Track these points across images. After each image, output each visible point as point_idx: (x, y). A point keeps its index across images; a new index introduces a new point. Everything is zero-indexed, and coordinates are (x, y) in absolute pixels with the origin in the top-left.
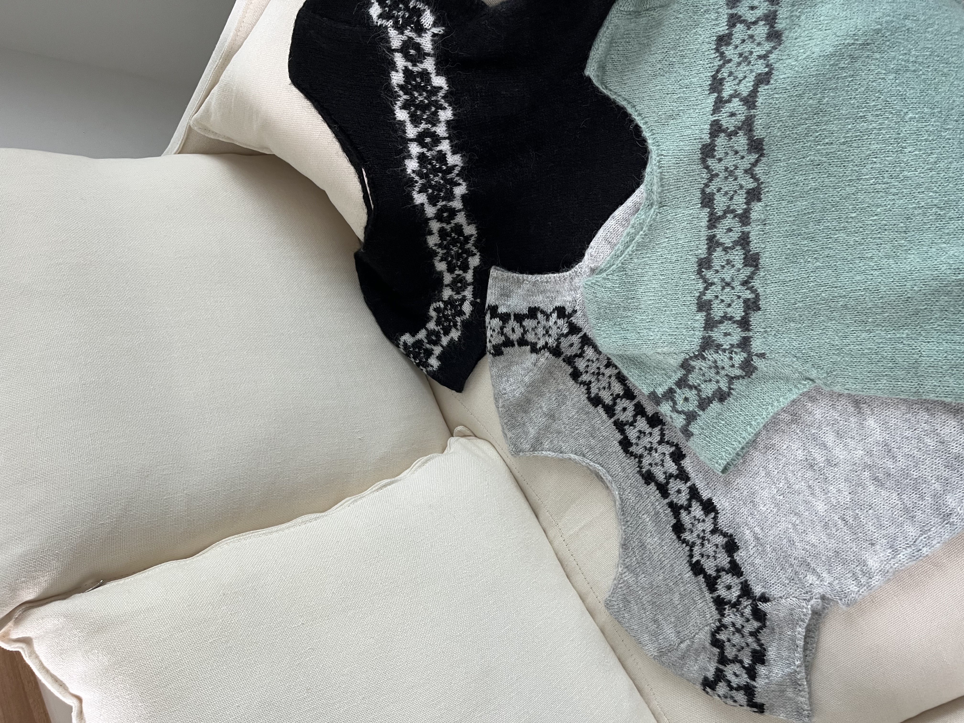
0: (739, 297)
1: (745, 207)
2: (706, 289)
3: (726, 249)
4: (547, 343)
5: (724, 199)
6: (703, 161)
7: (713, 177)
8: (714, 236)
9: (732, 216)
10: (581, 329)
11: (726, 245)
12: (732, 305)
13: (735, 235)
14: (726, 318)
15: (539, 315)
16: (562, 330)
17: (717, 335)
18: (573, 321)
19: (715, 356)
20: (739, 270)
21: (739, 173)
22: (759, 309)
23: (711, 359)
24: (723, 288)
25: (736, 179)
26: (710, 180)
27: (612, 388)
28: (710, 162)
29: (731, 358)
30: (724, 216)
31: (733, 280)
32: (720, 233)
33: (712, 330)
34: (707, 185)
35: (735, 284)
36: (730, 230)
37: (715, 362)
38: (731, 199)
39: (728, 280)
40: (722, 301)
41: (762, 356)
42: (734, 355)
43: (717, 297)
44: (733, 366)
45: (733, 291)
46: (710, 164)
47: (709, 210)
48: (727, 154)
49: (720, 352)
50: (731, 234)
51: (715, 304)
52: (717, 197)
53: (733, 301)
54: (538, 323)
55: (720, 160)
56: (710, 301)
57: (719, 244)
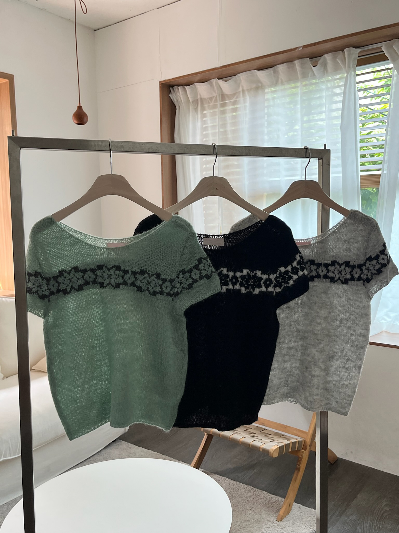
0: (67, 286)
1: (98, 282)
2: (67, 272)
3: (83, 277)
5: (101, 274)
6: (115, 266)
7: (109, 270)
8: (87, 272)
9: (95, 278)
11: (84, 276)
12: (64, 285)
13: (88, 280)
14: (59, 283)
17: (52, 282)
19: (45, 285)
20: (76, 284)
21: (109, 279)
22: (64, 295)
23: (43, 283)
24: (69, 279)
25: (107, 278)
26: (108, 269)
28: (114, 269)
29: (45, 290)
30: (94, 274)
31: (73, 282)
32: (88, 273)
33: (53, 280)
34: (106, 267)
35: (71, 284)
36: (90, 277)
37: (42, 285)
38: (101, 277)
39: (72, 280)
40: (64, 280)
41: (49, 301)
42: (47, 291)
43: (65, 278)
44: (43, 292)
45: (69, 283)
46: (113, 269)
47: (97, 268)
48: (116, 275)
49: (47, 285)
50: (89, 277)
51: (63, 278)
52: (101, 271)
53: (65, 284)
55: (114, 272)
56: (63, 275)
57: (84, 274)
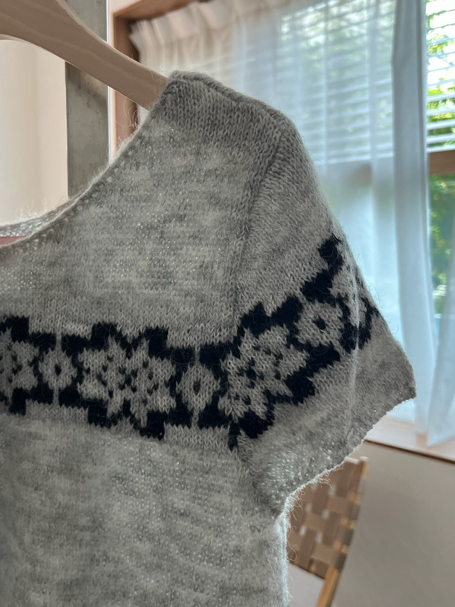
4: (237, 354)
10: (201, 427)
15: (284, 390)
16: (229, 397)
18: (222, 429)
27: (96, 381)
54: (278, 376)
